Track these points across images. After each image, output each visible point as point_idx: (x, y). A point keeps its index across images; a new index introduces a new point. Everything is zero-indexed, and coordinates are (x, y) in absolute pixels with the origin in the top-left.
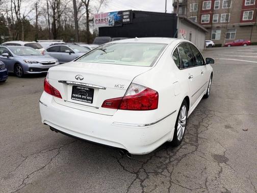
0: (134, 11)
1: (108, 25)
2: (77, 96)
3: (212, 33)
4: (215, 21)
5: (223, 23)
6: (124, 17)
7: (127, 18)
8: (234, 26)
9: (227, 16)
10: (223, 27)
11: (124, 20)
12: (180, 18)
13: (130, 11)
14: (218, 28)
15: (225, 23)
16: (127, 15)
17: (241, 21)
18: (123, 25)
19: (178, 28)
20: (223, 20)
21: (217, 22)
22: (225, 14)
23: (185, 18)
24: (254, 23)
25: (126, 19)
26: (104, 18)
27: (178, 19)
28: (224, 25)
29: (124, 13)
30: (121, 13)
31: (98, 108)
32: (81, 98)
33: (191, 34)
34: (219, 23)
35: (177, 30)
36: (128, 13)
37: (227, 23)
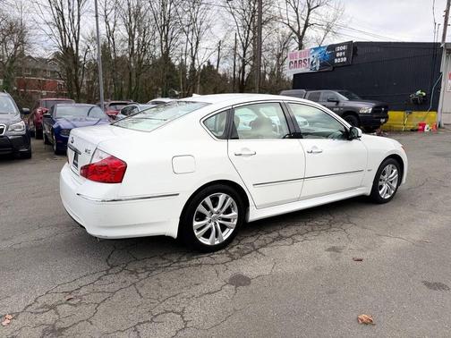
0: (357, 43)
1: (308, 71)
6: (338, 55)
7: (343, 57)
11: (336, 61)
12: (448, 50)
13: (350, 44)
16: (343, 51)
18: (334, 67)
19: (442, 70)
25: (341, 59)
26: (303, 59)
27: (444, 51)
29: (338, 49)
30: (332, 48)
35: (440, 73)
36: (344, 48)
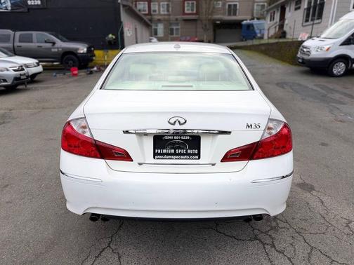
2: (165, 151)
3: (153, 27)
4: (155, 11)
5: (165, 15)
8: (177, 20)
9: (168, 5)
10: (165, 20)
11: (30, 2)
12: (124, 6)
14: (159, 21)
15: (167, 15)
17: (184, 14)
18: (28, 9)
19: (122, 20)
20: (163, 11)
21: (157, 12)
22: (166, 3)
23: (129, 6)
24: (197, 16)
25: (34, 1)
27: (121, 6)
28: (166, 17)
31: (213, 165)
32: (175, 154)
33: (136, 29)
34: (160, 14)
35: (121, 22)
37: (169, 15)
